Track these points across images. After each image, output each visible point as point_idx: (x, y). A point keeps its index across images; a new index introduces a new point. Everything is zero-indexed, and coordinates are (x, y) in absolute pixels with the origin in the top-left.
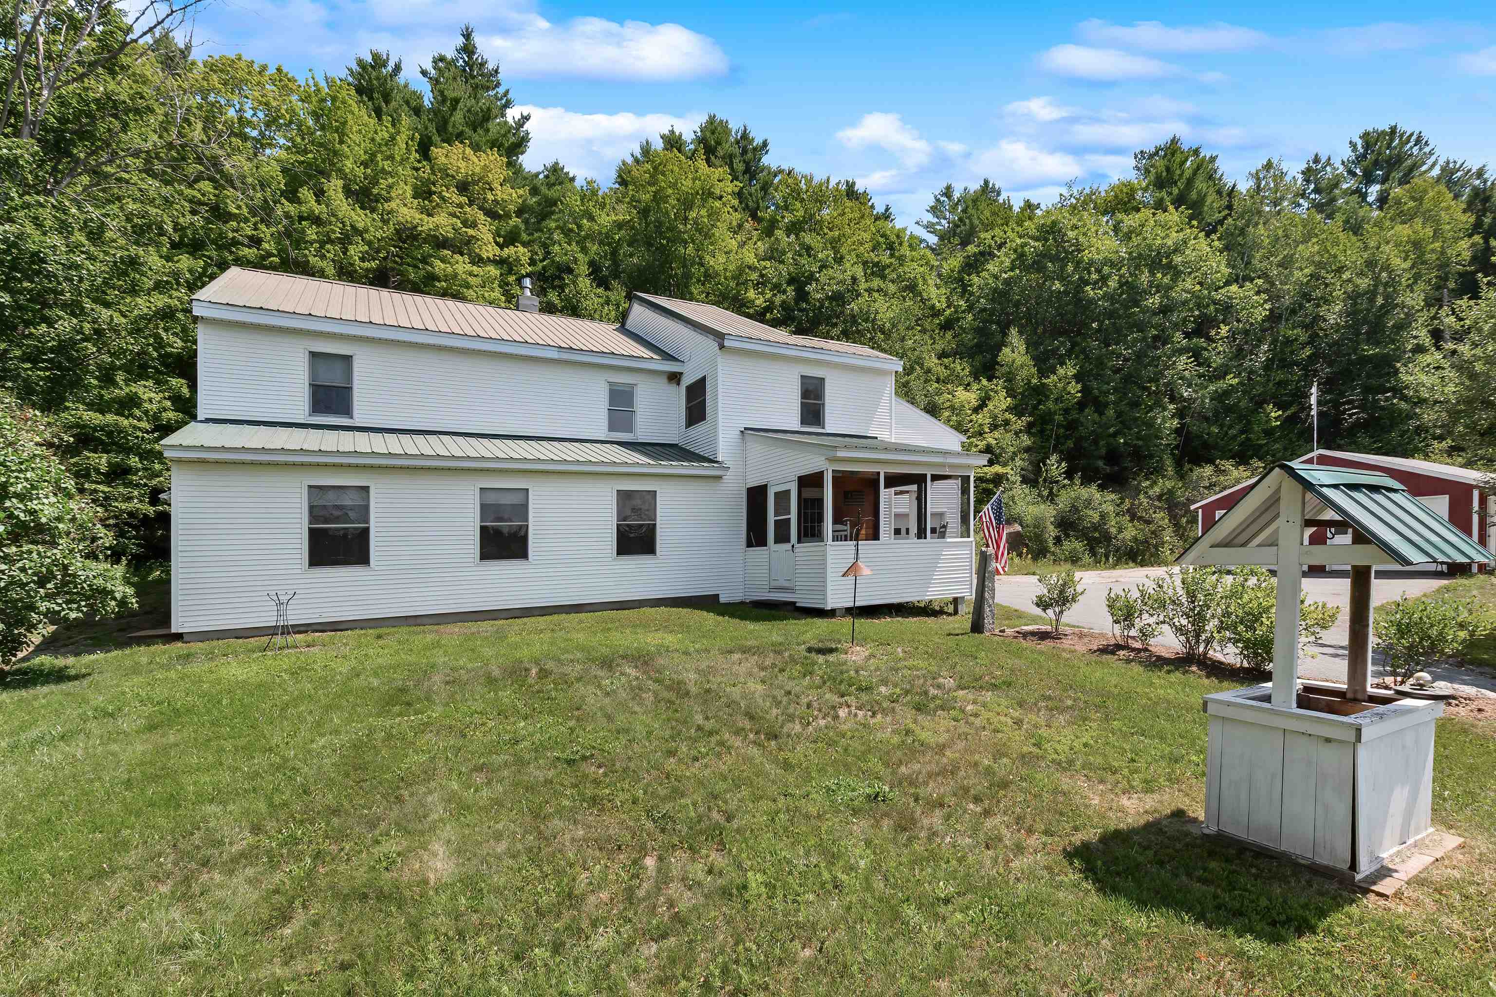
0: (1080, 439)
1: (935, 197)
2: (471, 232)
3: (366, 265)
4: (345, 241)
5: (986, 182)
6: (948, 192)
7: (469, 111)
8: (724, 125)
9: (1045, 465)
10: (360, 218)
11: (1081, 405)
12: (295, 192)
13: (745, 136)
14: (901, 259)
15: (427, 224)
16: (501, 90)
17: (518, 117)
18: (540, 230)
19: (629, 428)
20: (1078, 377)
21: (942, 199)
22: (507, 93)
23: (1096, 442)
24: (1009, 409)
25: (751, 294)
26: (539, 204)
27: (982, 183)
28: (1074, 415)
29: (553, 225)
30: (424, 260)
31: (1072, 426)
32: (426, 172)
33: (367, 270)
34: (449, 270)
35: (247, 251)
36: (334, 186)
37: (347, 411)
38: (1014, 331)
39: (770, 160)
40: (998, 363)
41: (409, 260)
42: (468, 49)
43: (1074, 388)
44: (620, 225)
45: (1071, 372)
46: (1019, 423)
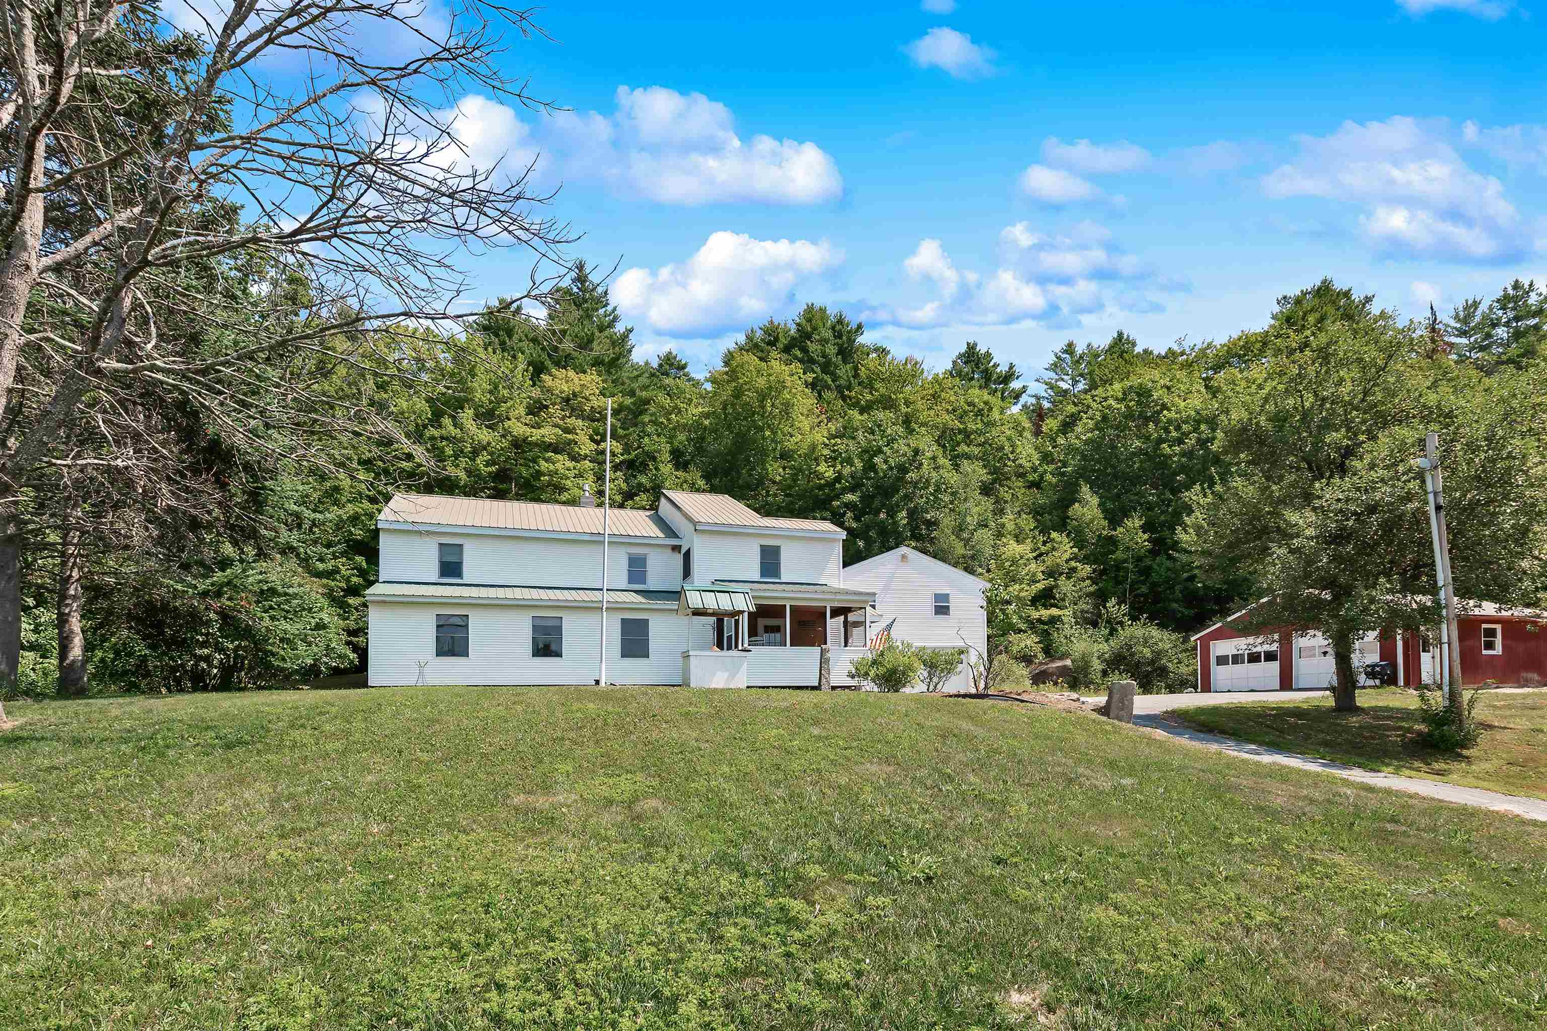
0: (1154, 585)
1: (1056, 355)
2: (570, 436)
3: (489, 469)
4: (475, 452)
5: (1120, 335)
6: (1070, 349)
7: (576, 336)
8: (823, 310)
9: (1105, 607)
10: (485, 436)
11: (1153, 553)
12: (438, 421)
13: (840, 321)
14: (990, 424)
15: (536, 435)
16: (609, 308)
17: (622, 330)
18: (636, 425)
19: (644, 582)
20: (1145, 528)
21: (1064, 356)
22: (615, 309)
23: (1172, 588)
24: (1075, 558)
25: (822, 468)
26: (634, 404)
27: (1116, 335)
28: (1148, 562)
29: (647, 420)
30: (534, 461)
31: (1146, 572)
32: (536, 393)
33: (490, 473)
34: (552, 467)
35: (405, 463)
36: (467, 416)
37: (459, 575)
38: (1085, 489)
39: (866, 339)
40: (1068, 517)
41: (522, 461)
42: (581, 279)
43: (1142, 538)
44: (707, 416)
45: (1138, 523)
46: (1086, 570)
